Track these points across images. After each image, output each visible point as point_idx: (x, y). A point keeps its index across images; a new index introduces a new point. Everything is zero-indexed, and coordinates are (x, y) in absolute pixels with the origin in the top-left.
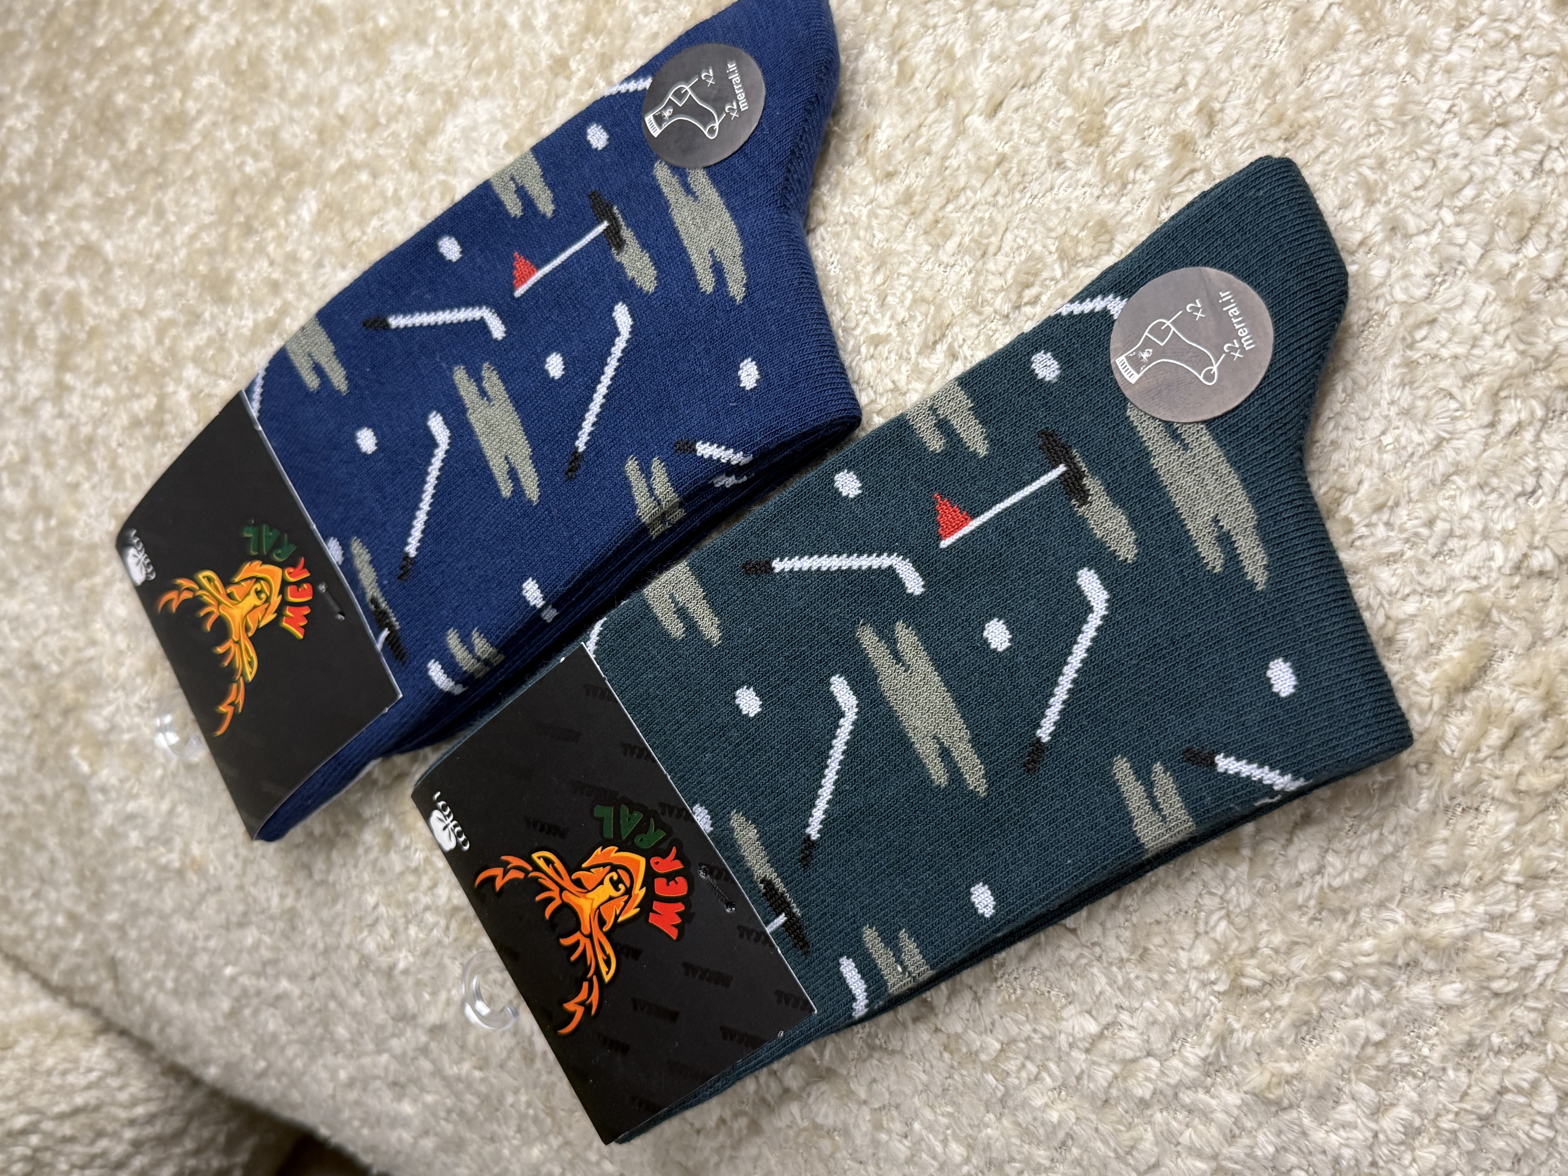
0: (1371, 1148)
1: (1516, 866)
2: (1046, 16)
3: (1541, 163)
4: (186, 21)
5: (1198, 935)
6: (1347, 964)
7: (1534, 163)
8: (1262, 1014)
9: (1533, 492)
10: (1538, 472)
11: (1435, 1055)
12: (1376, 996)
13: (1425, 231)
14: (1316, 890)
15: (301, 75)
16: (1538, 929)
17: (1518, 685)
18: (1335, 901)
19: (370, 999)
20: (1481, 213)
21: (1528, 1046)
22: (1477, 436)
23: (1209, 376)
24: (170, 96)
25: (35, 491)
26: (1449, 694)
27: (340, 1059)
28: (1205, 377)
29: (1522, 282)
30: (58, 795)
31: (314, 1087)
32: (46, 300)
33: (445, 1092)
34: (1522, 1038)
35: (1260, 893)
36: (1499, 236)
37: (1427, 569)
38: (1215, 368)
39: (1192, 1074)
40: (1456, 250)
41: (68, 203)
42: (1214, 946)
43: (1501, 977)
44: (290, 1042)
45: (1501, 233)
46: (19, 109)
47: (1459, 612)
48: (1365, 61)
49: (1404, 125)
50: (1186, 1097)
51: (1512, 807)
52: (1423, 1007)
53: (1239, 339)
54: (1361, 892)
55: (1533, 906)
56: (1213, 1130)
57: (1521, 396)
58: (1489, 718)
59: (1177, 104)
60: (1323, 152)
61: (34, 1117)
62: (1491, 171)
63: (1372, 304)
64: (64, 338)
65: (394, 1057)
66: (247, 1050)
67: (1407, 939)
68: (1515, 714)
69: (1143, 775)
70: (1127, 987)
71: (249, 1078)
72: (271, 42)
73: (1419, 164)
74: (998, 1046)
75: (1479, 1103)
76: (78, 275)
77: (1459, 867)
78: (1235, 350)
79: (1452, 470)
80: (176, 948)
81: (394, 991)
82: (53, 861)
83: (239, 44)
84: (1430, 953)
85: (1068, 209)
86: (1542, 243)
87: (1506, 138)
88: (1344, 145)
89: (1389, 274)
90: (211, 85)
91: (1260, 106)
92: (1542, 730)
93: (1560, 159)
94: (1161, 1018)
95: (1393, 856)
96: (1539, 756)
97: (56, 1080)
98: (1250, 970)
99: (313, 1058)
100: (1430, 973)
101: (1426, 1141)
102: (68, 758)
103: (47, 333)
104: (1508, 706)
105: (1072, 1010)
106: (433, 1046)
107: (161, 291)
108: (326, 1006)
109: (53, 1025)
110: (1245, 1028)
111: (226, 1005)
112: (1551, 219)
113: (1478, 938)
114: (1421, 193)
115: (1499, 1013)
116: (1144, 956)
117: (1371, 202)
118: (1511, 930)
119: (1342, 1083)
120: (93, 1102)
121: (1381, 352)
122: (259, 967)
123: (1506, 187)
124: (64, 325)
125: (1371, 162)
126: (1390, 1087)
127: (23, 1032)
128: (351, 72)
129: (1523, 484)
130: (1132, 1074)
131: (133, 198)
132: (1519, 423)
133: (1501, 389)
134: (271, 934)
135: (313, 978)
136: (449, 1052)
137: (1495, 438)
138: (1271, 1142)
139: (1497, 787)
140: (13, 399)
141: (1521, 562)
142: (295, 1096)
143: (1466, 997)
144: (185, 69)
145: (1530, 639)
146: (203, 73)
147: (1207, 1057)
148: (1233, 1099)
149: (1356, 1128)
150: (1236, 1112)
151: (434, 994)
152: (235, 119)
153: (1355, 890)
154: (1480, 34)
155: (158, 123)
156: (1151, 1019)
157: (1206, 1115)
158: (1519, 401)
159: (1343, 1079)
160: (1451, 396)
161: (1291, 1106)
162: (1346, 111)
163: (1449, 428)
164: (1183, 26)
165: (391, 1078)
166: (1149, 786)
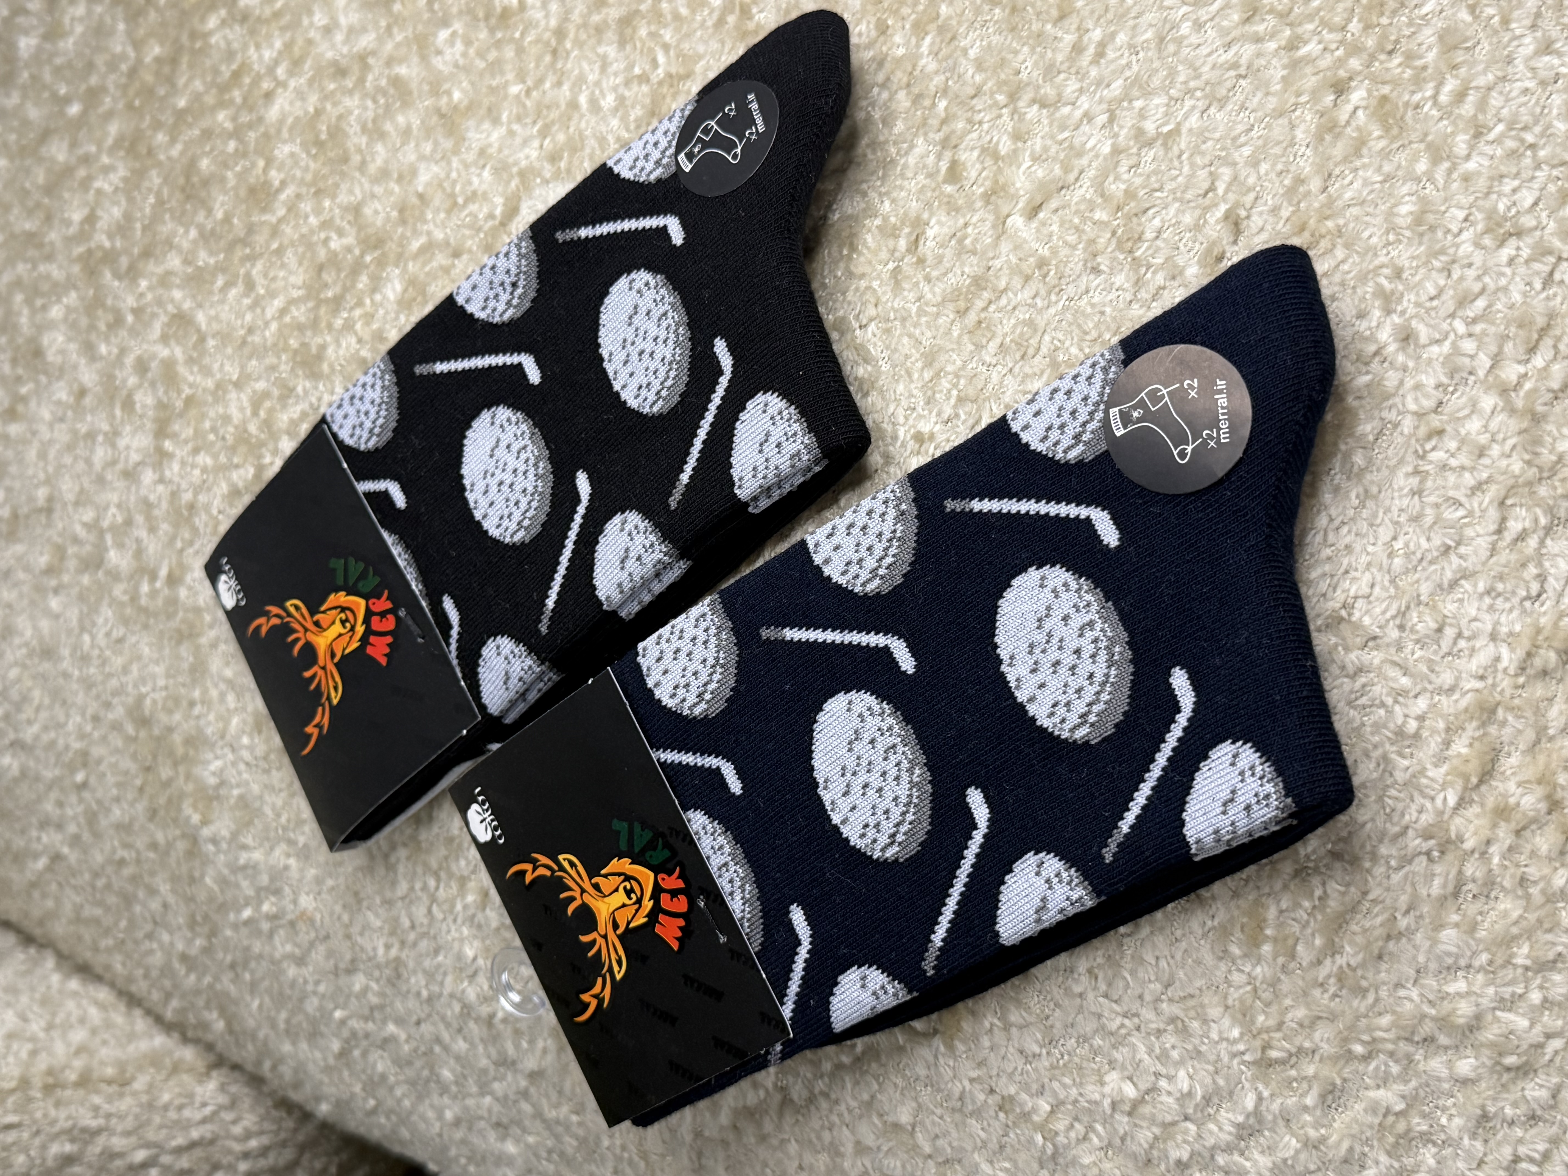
1: (1525, 949)
2: (1086, 115)
3: (1551, 273)
4: (266, 85)
6: (1366, 1038)
9: (1539, 595)
10: (1542, 578)
12: (1395, 1069)
13: (1437, 342)
15: (379, 148)
19: (473, 1045)
20: (1493, 323)
21: (1540, 1119)
22: (1483, 543)
24: (254, 165)
25: (139, 553)
27: (446, 1100)
30: (170, 845)
31: (422, 1126)
32: (142, 367)
33: (546, 1133)
36: (1509, 347)
39: (1225, 1137)
40: (1467, 361)
41: (160, 270)
44: (398, 1083)
45: (1510, 344)
46: (107, 170)
48: (1387, 168)
49: (1421, 235)
52: (1439, 1079)
55: (1541, 987)
59: (1206, 209)
60: (1343, 262)
61: (153, 1151)
62: (1503, 281)
64: (161, 406)
65: (497, 1099)
66: (357, 1088)
71: (360, 1115)
72: (350, 113)
73: (1434, 274)
74: (1048, 1108)
76: (173, 343)
80: (288, 992)
81: (494, 1038)
82: (165, 906)
83: (318, 113)
85: (1102, 313)
87: (1518, 248)
88: (1362, 255)
90: (292, 155)
91: (1285, 213)
97: (172, 1115)
99: (420, 1098)
100: (1446, 1048)
102: (179, 810)
103: (145, 399)
106: (532, 1090)
107: (254, 362)
108: (431, 1050)
109: (168, 1061)
111: (336, 1046)
114: (1435, 303)
120: (208, 1135)
122: (366, 1012)
123: (1517, 297)
124: (161, 392)
127: (140, 1068)
128: (427, 147)
130: (1171, 1137)
131: (221, 268)
133: (1506, 497)
134: (377, 981)
135: (418, 1023)
136: (547, 1096)
140: (114, 463)
142: (405, 1133)
144: (266, 136)
146: (285, 142)
151: (531, 1042)
152: (318, 193)
154: (1498, 141)
155: (243, 193)
164: (1215, 129)
165: (494, 1119)
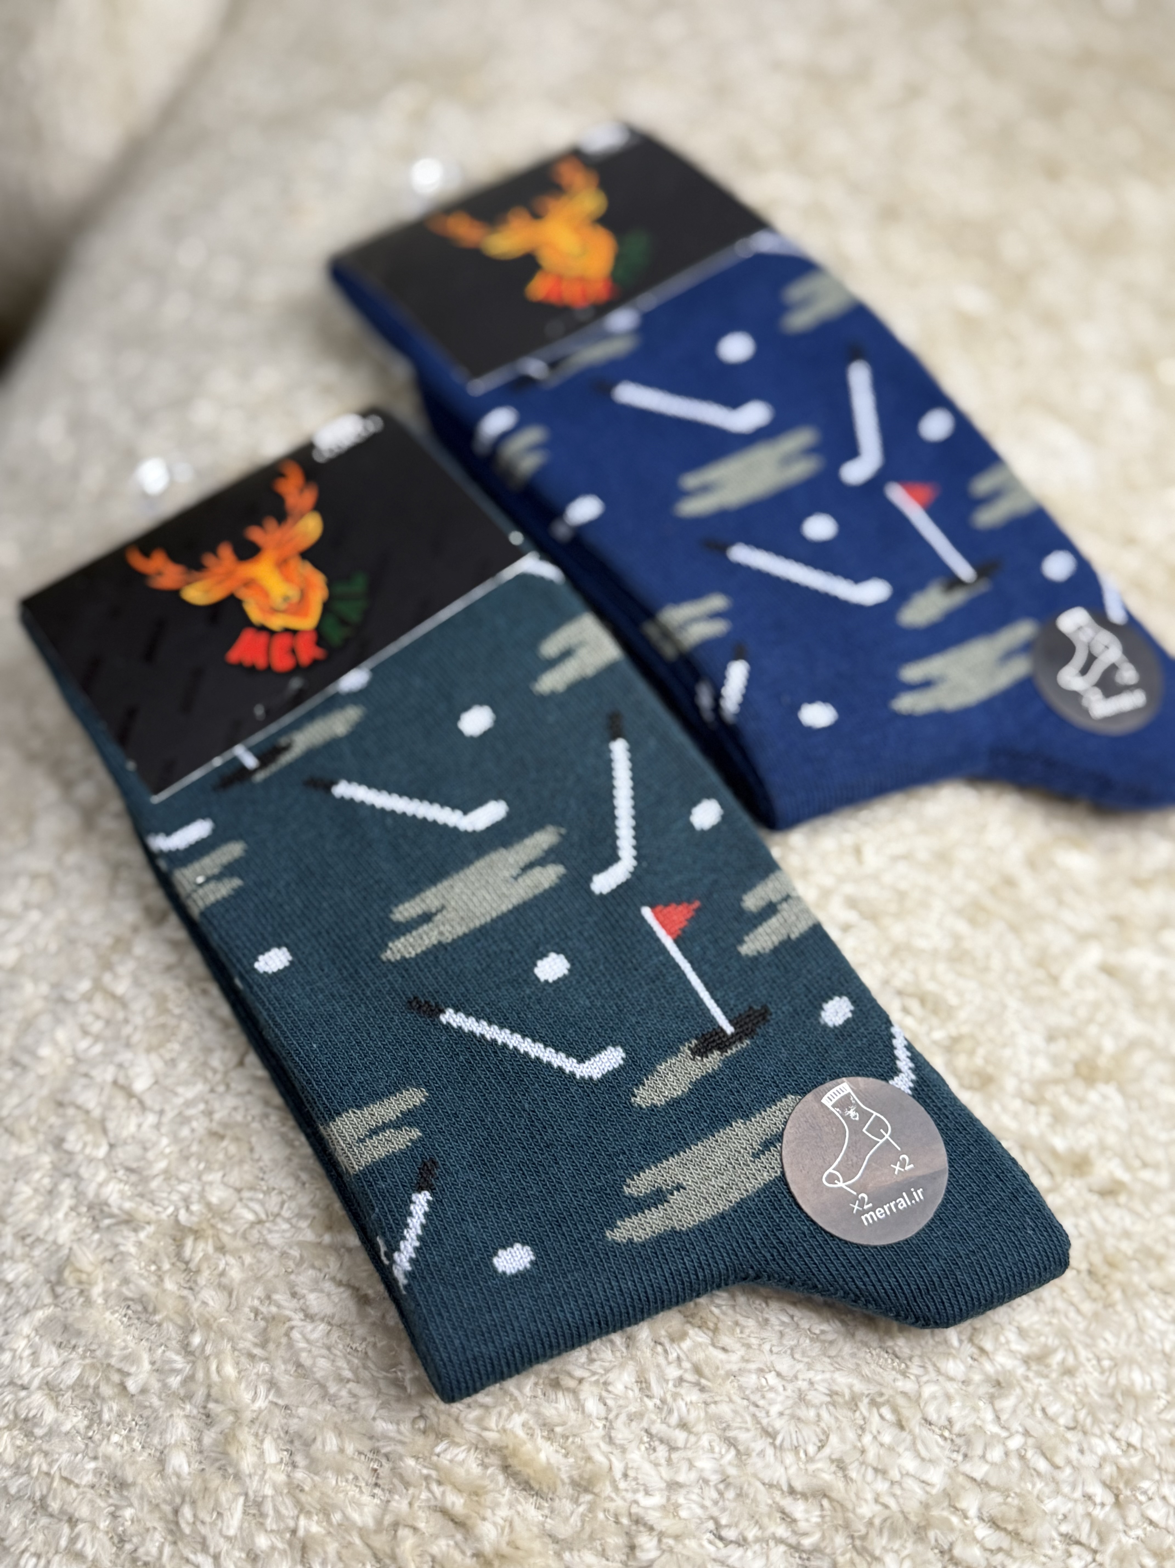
0: (12, 1383)
5: (239, 1191)
7: (1077, 1535)
8: (154, 1262)
11: (110, 1449)
14: (287, 1313)
16: (248, 1555)
17: (511, 1525)
18: (276, 1333)
23: (832, 1178)
26: (500, 1449)
28: (831, 1174)
29: (947, 1521)
34: (130, 1541)
35: (284, 1255)
37: (634, 1424)
38: (841, 1184)
42: (226, 1207)
43: (195, 1516)
47: (589, 1459)
50: (65, 1186)
51: (379, 1522)
53: (873, 1209)
54: (285, 1362)
56: (31, 1217)
57: (824, 1522)
58: (475, 1493)
63: (916, 1361)
67: (235, 1412)
68: (479, 1522)
69: (408, 1119)
70: (183, 1119)
75: (59, 1496)
77: (314, 1466)
78: (862, 1204)
79: (741, 1448)
84: (221, 1437)
86: (991, 1543)
89: (951, 1379)
92: (463, 1553)
93: (1083, 1563)
94: (150, 1155)
95: (325, 1395)
96: (435, 1550)
98: (201, 1246)
101: (18, 1443)
104: (488, 1513)
105: (159, 1065)
110: (140, 1244)
112: (1017, 1552)
113: (237, 1490)
115: (157, 1515)
116: (217, 1136)
117: (1027, 1360)
118: (246, 1525)
119: (80, 1350)
121: (866, 1370)
125: (1071, 1360)
126: (76, 1401)
129: (728, 1526)
132: (794, 1521)
137: (777, 1494)
138: (17, 1277)
139: (400, 1504)
141: (645, 1525)
143: (174, 1480)
145: (561, 1537)
147: (108, 1205)
148: (64, 1235)
149: (33, 1366)
150: (50, 1238)
153: (287, 1356)
156: (148, 1145)
157: (47, 1208)
158: (819, 1520)
159: (85, 1351)
160: (820, 1448)
161: (56, 1296)
162: (1124, 1336)
163: (787, 1444)
166: (396, 1125)
